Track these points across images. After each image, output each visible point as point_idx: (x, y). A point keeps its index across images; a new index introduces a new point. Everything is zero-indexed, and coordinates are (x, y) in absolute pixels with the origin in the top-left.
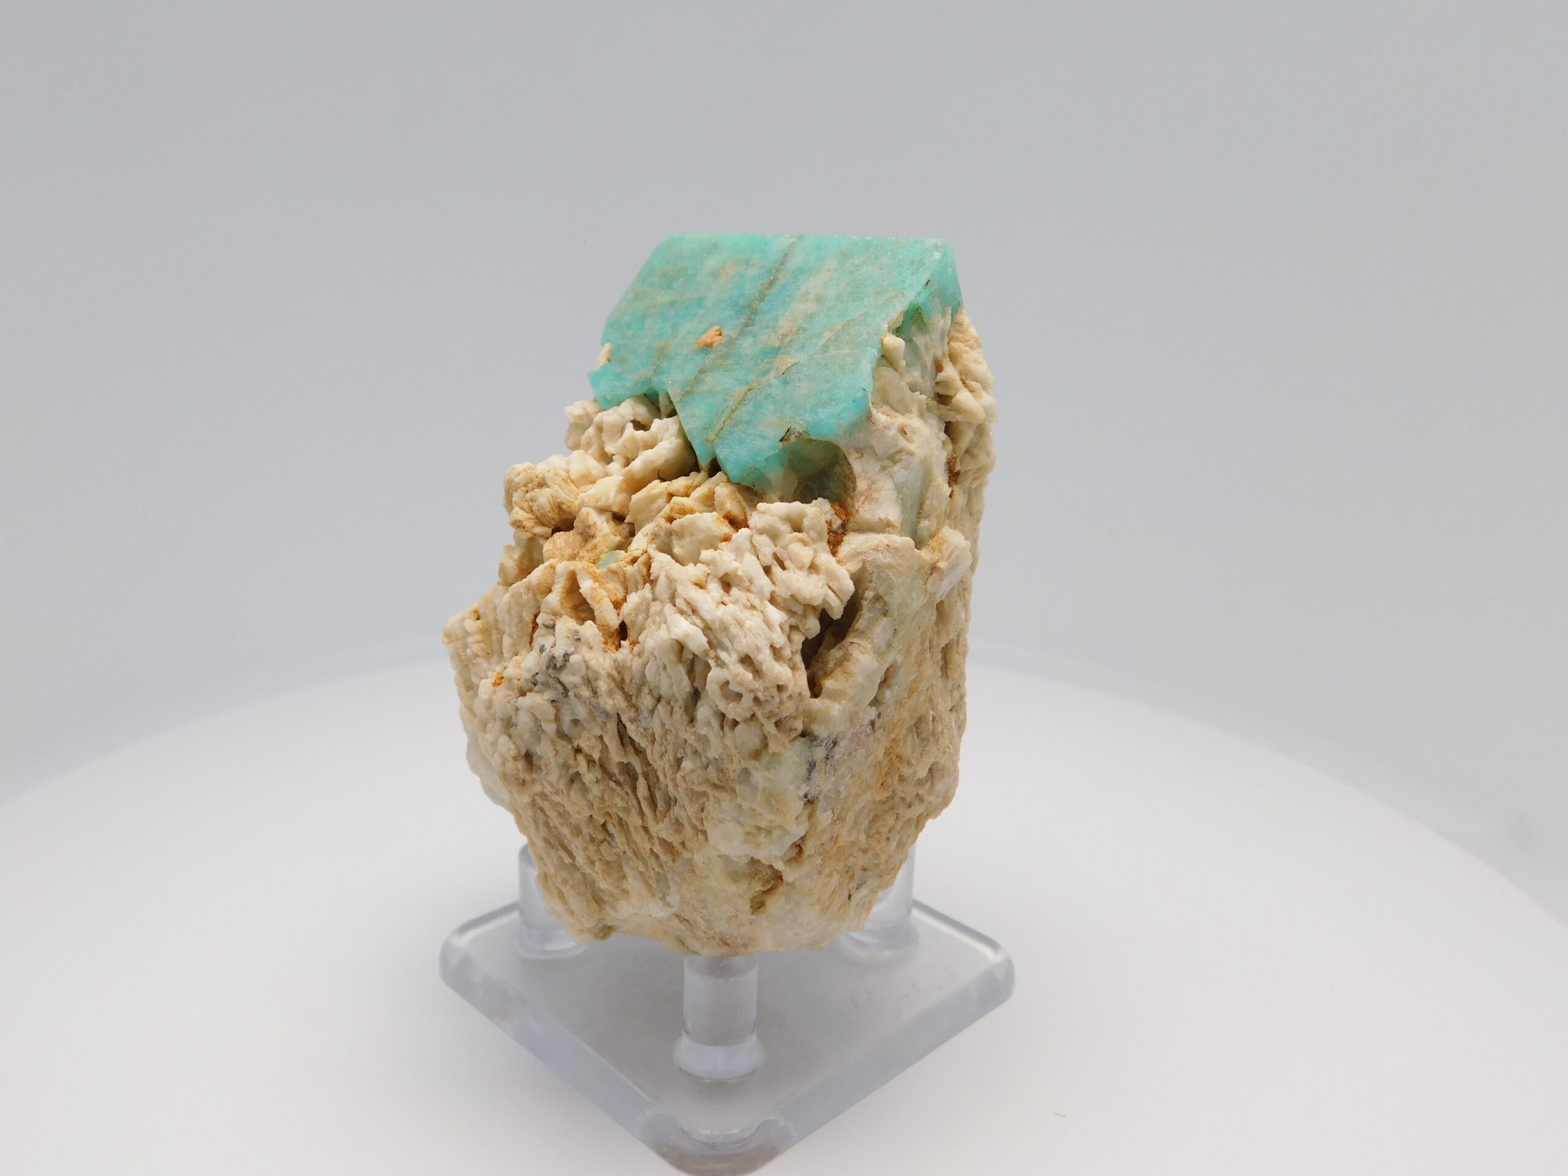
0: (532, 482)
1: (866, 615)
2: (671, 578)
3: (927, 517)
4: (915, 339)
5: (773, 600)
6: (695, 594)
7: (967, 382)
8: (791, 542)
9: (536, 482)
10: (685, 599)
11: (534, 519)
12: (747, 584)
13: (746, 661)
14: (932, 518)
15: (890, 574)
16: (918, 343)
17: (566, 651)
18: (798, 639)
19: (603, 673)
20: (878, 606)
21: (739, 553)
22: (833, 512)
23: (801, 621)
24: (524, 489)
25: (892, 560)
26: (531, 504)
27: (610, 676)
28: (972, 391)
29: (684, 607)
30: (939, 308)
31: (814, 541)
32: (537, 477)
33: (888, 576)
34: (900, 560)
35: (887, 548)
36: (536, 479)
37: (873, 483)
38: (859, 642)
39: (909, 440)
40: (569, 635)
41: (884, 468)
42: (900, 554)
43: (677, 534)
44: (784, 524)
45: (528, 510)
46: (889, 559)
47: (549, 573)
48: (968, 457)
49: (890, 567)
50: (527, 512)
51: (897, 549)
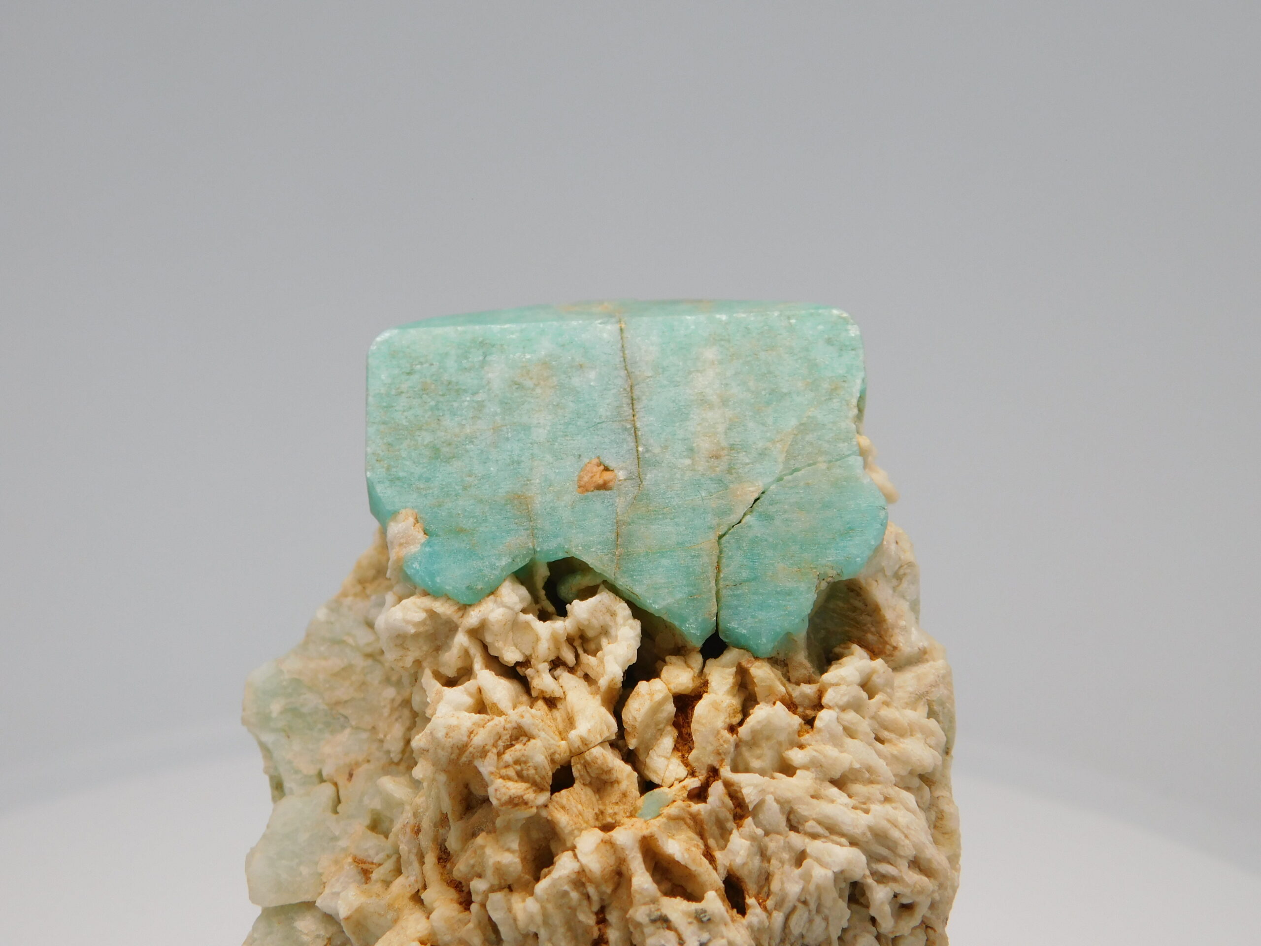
0: (500, 738)
2: (782, 801)
6: (824, 809)
8: (879, 709)
9: (506, 737)
10: (814, 819)
11: (530, 788)
12: (867, 775)
13: (916, 864)
17: (699, 941)
21: (834, 740)
24: (495, 751)
26: (518, 768)
29: (820, 830)
32: (504, 729)
35: (939, 678)
36: (506, 732)
37: (895, 609)
40: (690, 920)
41: (894, 589)
43: (746, 743)
44: (858, 692)
45: (516, 777)
47: (607, 851)
50: (516, 781)
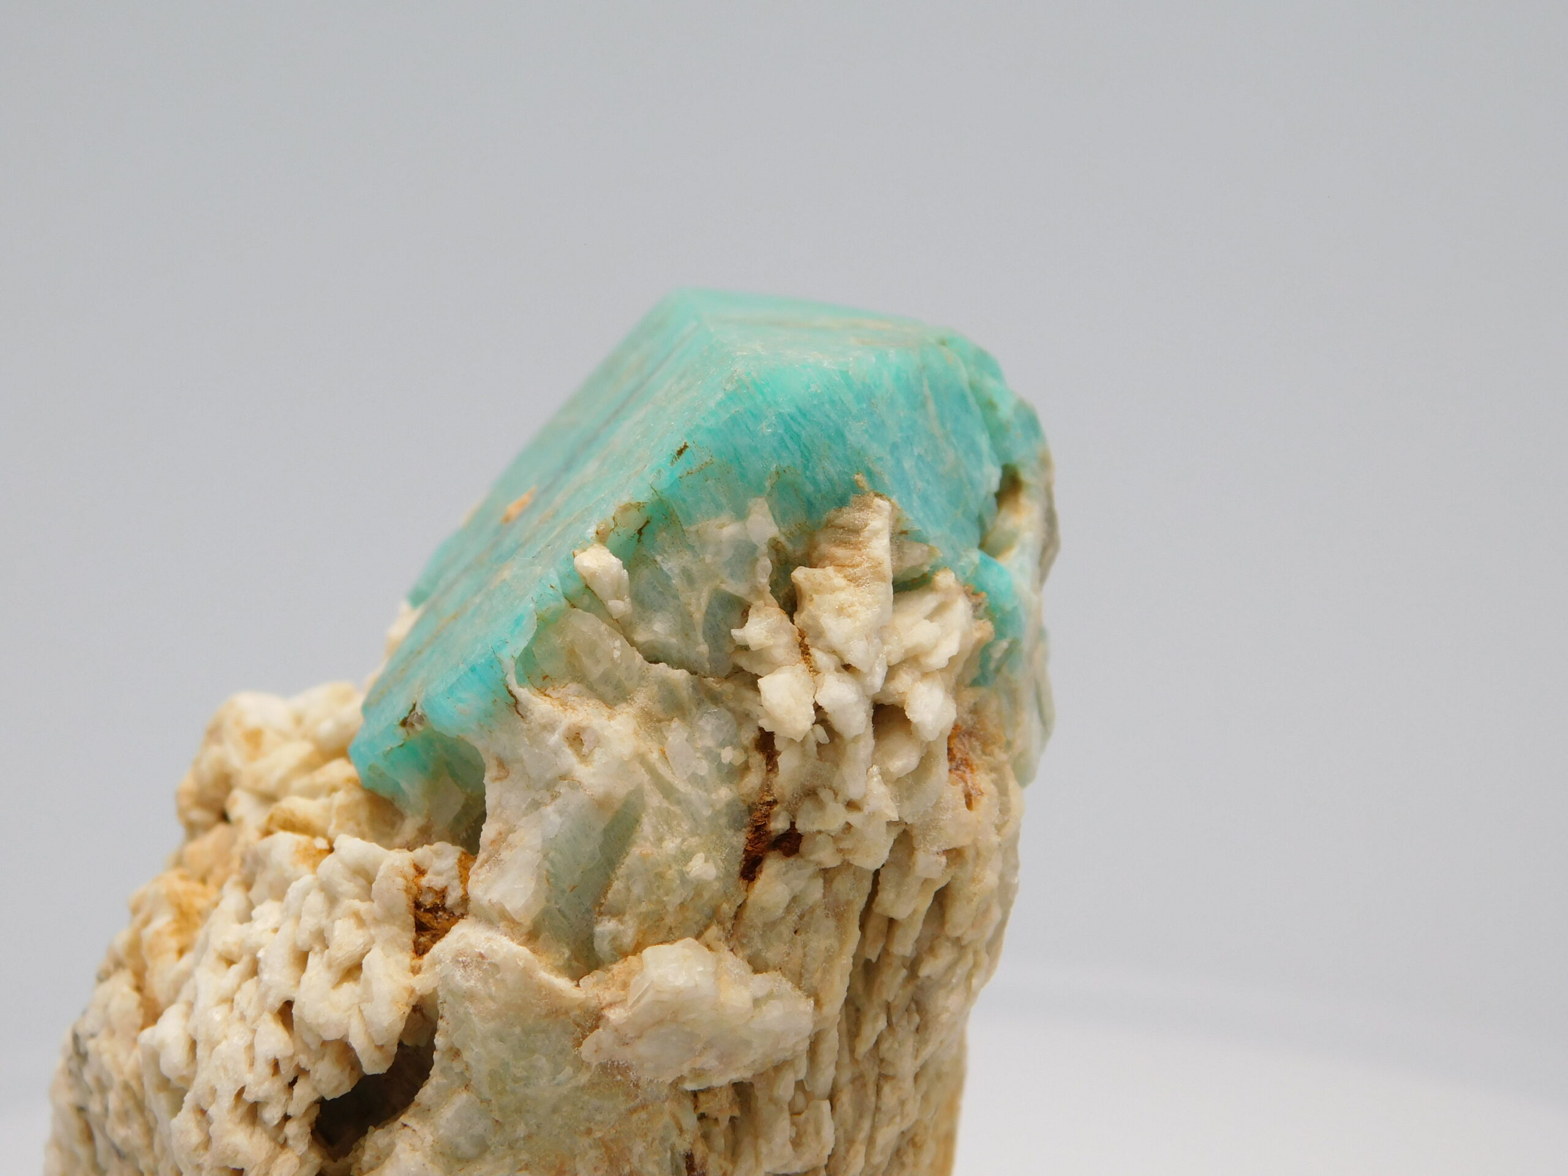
1: (435, 1078)
3: (617, 913)
4: (659, 558)
5: (286, 1012)
7: (812, 651)
8: (342, 917)
14: (627, 918)
15: (471, 1011)
16: (665, 567)
18: (304, 1094)
19: (117, 1079)
20: (457, 1066)
21: (285, 917)
22: (455, 872)
23: (314, 1064)
25: (480, 985)
27: (127, 1087)
28: (814, 671)
30: (724, 501)
31: (378, 922)
33: (467, 1014)
34: (493, 989)
35: (480, 959)
37: (512, 830)
38: (417, 1127)
39: (584, 758)
41: (533, 805)
42: (498, 976)
44: (350, 881)
46: (472, 983)
48: (808, 805)
49: (470, 996)
51: (496, 967)
